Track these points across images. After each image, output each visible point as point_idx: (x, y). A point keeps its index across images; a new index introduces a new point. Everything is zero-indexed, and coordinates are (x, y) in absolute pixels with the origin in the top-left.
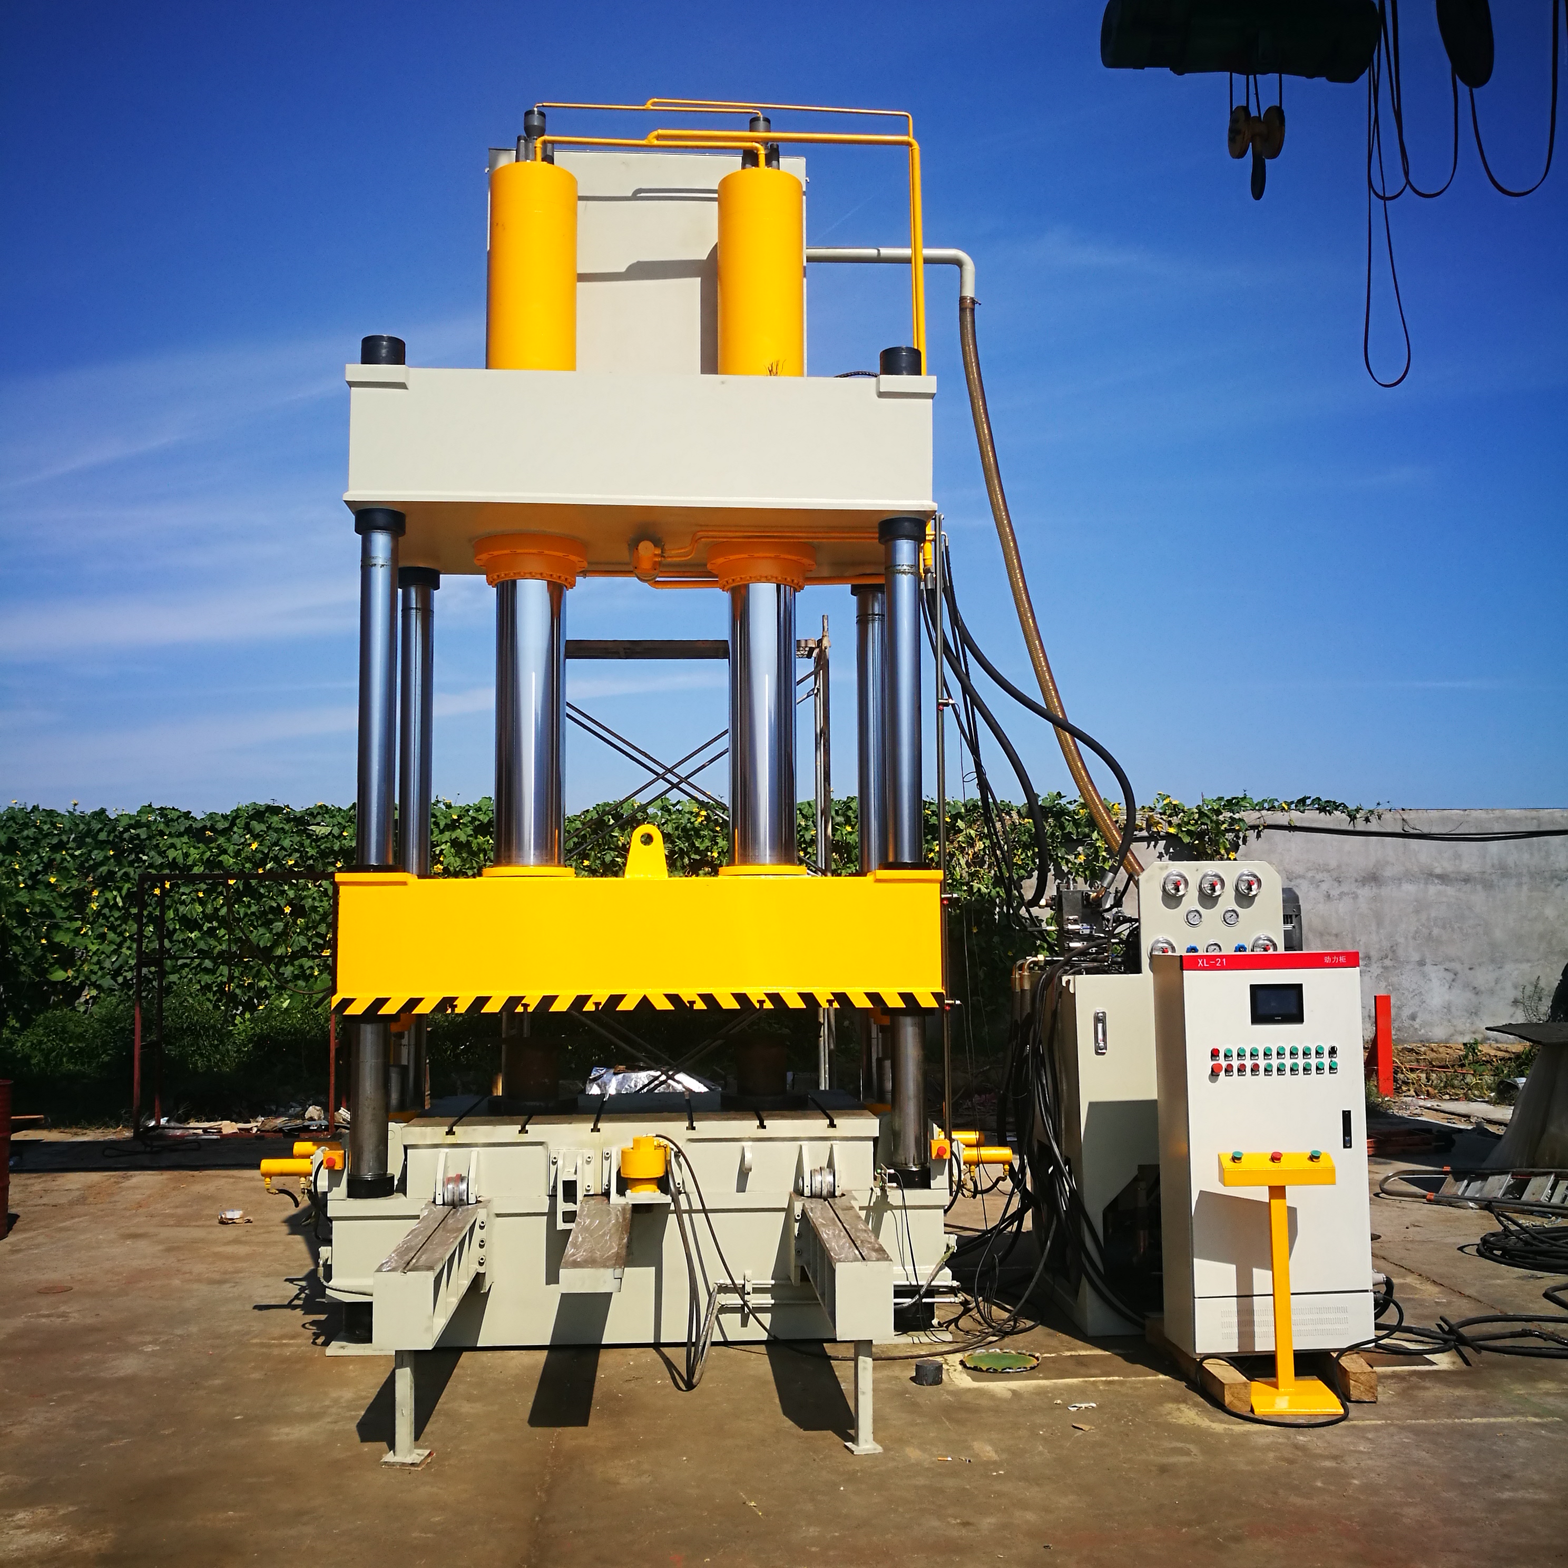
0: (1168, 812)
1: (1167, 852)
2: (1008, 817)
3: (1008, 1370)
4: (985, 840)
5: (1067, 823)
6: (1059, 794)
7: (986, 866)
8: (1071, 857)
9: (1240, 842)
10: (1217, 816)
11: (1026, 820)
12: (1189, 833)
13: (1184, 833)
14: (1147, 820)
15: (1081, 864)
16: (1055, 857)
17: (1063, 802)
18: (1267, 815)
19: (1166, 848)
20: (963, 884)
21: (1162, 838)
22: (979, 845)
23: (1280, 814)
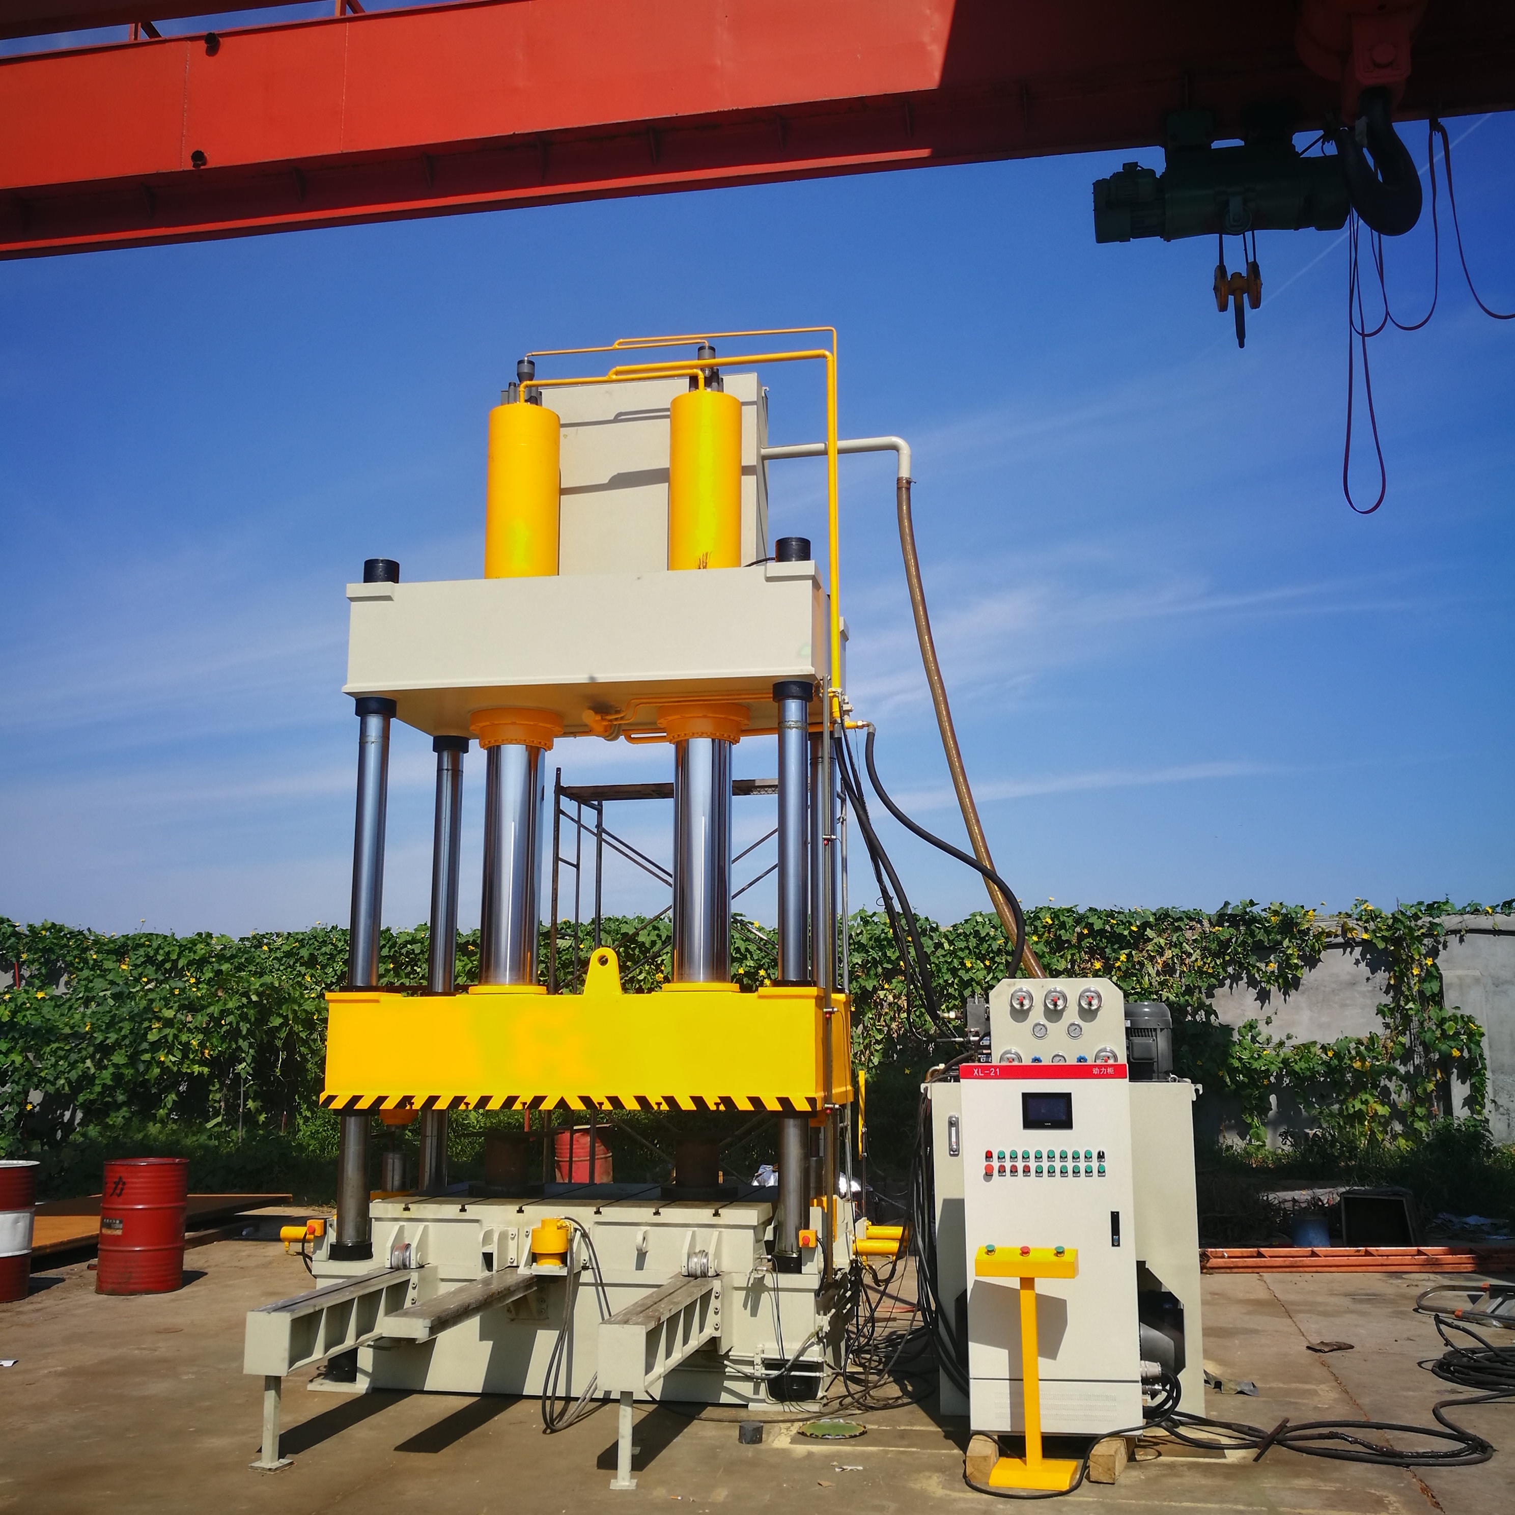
0: (1364, 918)
1: (1364, 958)
2: (1199, 926)
3: (827, 1437)
4: (1173, 949)
5: (1257, 931)
6: (1251, 901)
7: (1178, 976)
8: (1262, 966)
9: (1440, 947)
10: (1416, 921)
11: (1217, 928)
12: (1383, 938)
13: (1379, 939)
14: (1343, 927)
15: (1273, 972)
16: (1246, 965)
17: (1255, 910)
18: (1469, 919)
19: (1363, 955)
20: (1151, 993)
21: (1358, 944)
22: (1168, 954)
23: (1483, 918)
